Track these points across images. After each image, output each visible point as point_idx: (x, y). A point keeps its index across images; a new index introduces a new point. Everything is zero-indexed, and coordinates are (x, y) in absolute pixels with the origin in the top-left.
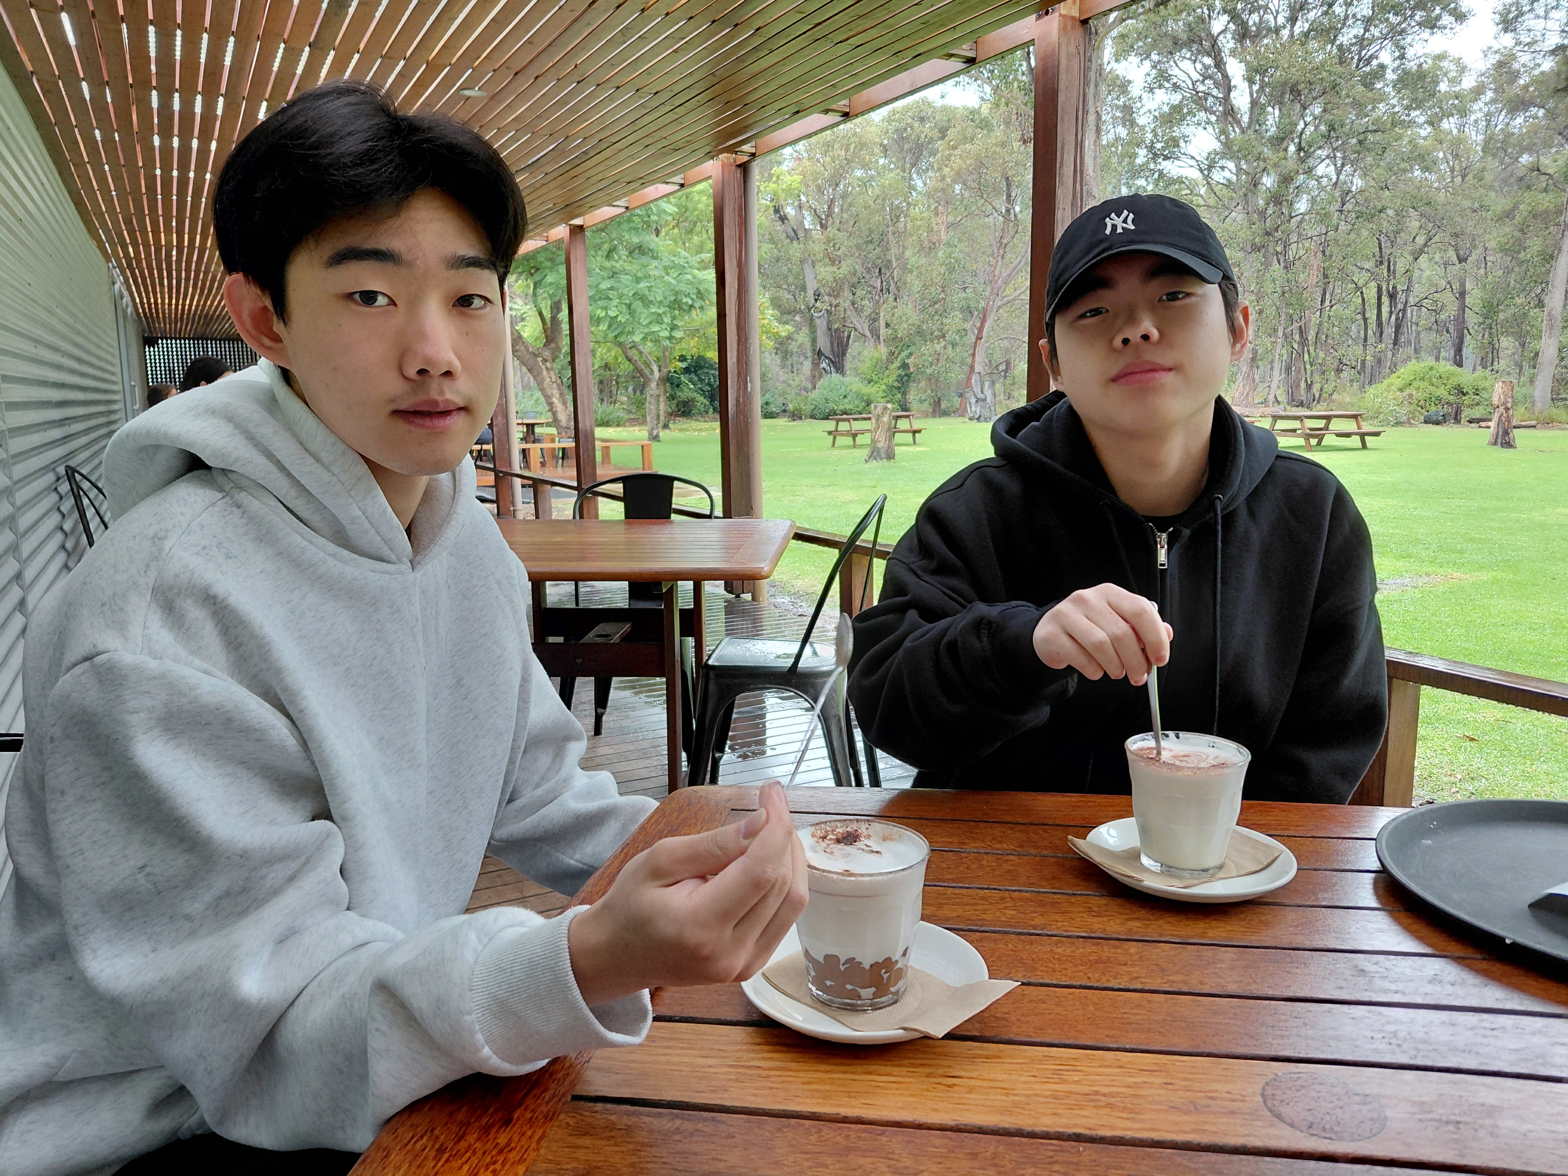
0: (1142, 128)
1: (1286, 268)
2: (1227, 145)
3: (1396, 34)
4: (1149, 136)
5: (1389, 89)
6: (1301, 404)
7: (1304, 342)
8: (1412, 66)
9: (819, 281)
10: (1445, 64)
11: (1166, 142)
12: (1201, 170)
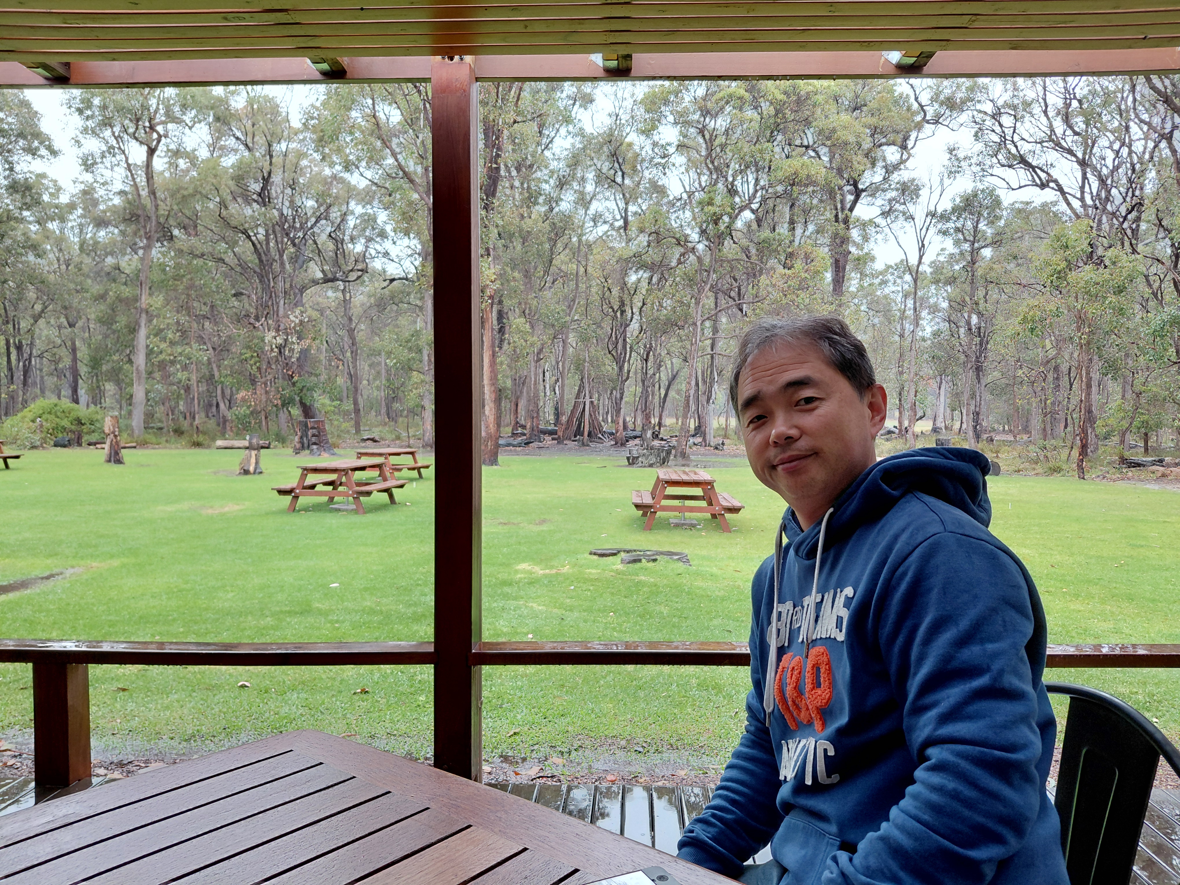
8: (19, 177)
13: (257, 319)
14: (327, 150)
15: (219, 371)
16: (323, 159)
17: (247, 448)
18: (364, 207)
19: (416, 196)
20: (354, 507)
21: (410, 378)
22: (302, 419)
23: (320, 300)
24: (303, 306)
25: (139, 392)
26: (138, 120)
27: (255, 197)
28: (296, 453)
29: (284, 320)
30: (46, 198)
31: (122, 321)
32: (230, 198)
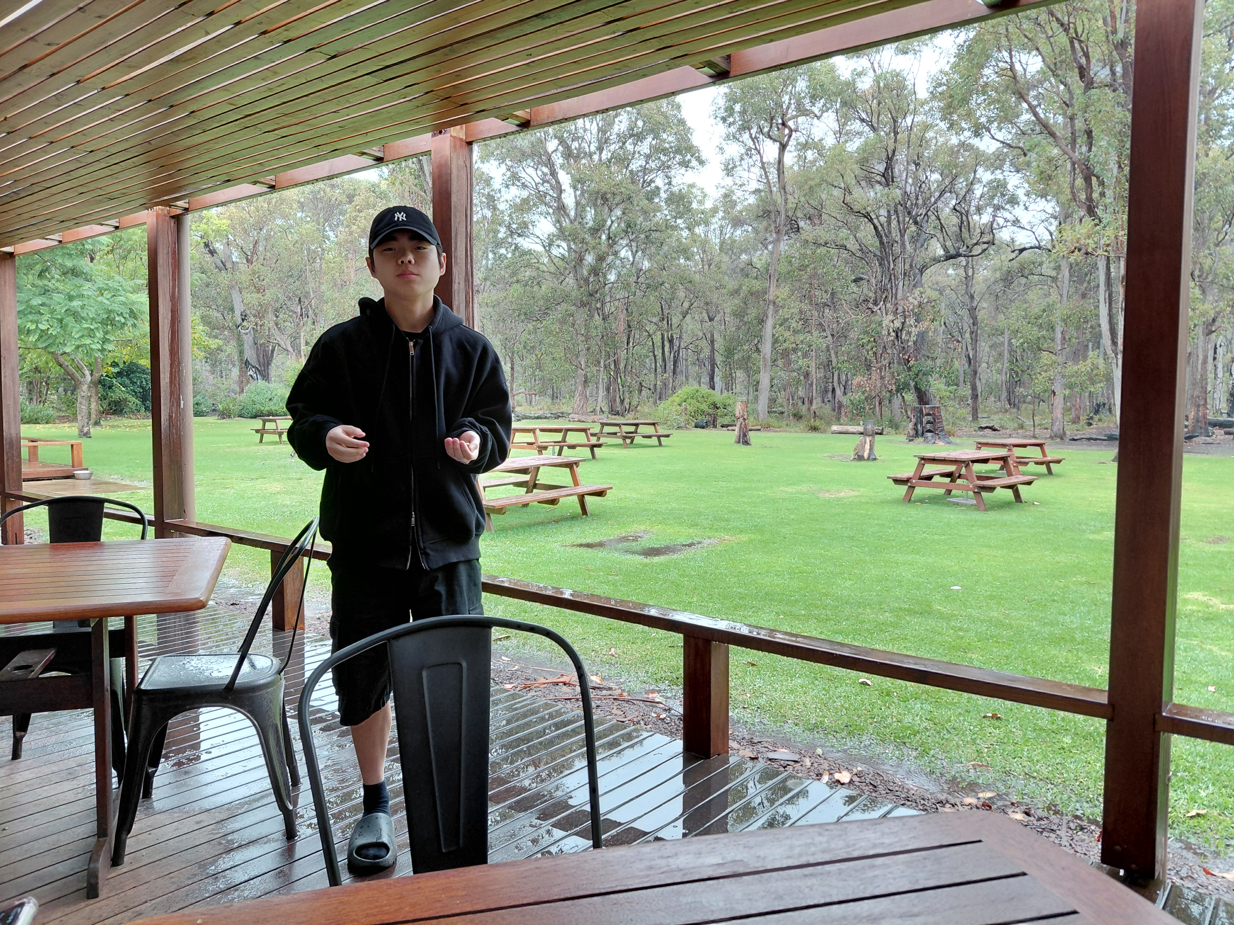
0: (502, 212)
1: (603, 319)
2: (561, 230)
3: (665, 167)
4: (507, 218)
5: (663, 204)
6: (617, 413)
7: (617, 370)
8: (675, 189)
9: (245, 305)
10: (694, 190)
11: (519, 224)
12: (545, 247)
13: (876, 303)
14: (955, 117)
15: (837, 357)
16: (951, 127)
17: (862, 433)
18: (993, 173)
19: (1056, 151)
20: (974, 502)
21: (1038, 359)
22: (916, 404)
23: (940, 279)
24: (922, 286)
25: (765, 380)
26: (772, 119)
27: (878, 178)
28: (910, 441)
29: (902, 303)
30: (695, 205)
31: (752, 313)
32: (854, 182)
